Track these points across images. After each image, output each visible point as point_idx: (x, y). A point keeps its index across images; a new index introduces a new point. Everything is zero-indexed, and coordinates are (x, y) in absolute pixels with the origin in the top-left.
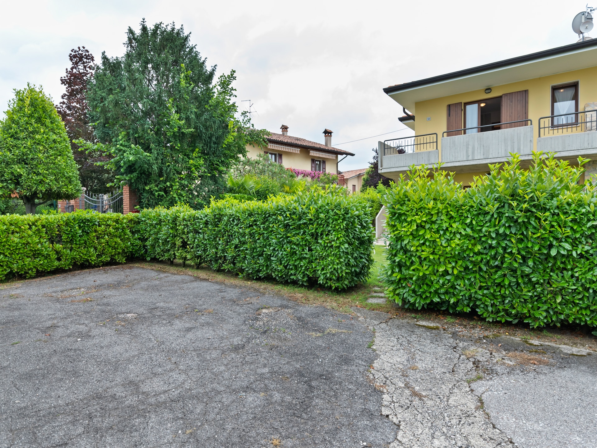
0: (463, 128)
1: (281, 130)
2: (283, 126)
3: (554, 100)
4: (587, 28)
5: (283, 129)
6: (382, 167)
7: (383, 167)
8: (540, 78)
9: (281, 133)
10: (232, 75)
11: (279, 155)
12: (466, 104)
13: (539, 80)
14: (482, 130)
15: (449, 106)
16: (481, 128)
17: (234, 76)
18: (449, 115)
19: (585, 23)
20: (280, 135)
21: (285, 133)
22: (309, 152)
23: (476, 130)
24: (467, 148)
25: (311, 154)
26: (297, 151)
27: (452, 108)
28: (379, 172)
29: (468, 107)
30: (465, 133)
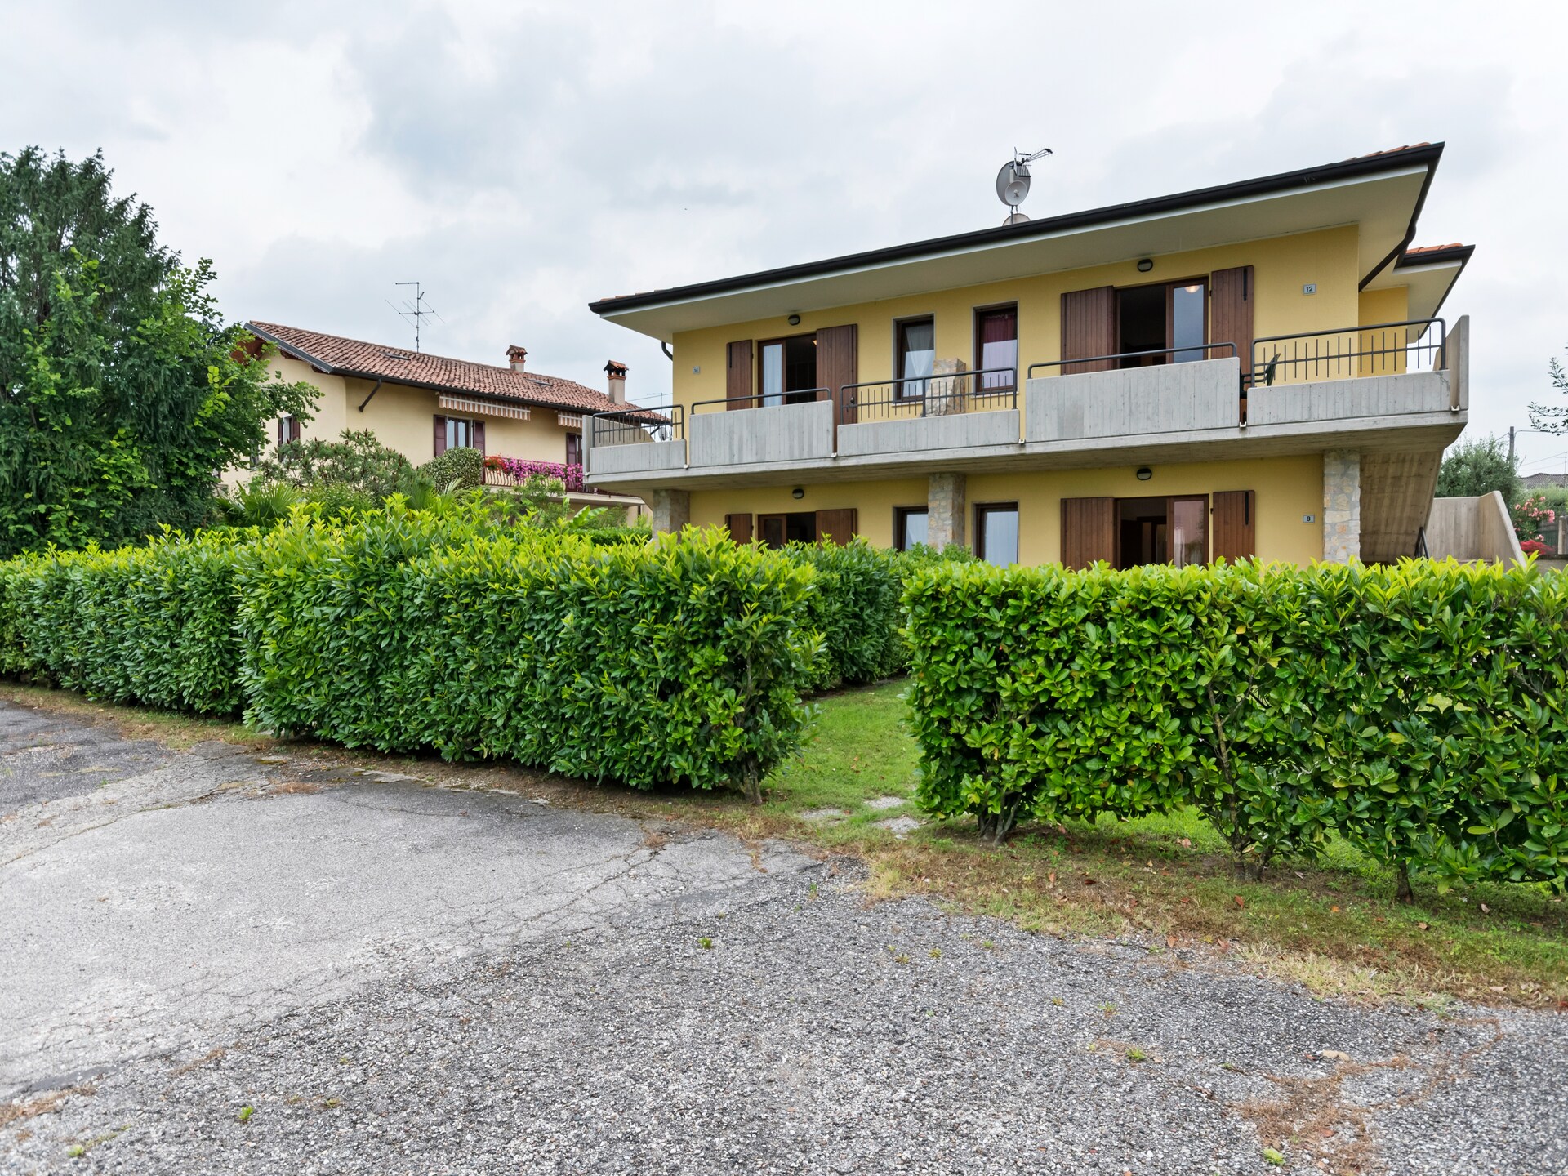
0: (755, 393)
1: (509, 357)
2: (512, 348)
3: (901, 349)
4: (1017, 195)
5: (512, 355)
6: (588, 470)
7: (592, 471)
8: (875, 303)
9: (508, 366)
10: (204, 269)
11: (478, 425)
12: (762, 344)
13: (875, 306)
14: (790, 400)
15: (730, 346)
16: (788, 396)
17: (209, 270)
18: (730, 365)
19: (1015, 185)
20: (500, 371)
21: (518, 365)
22: (556, 419)
23: (779, 399)
24: (732, 439)
25: (561, 423)
26: (524, 414)
27: (734, 350)
28: (585, 481)
29: (767, 350)
30: (761, 404)
